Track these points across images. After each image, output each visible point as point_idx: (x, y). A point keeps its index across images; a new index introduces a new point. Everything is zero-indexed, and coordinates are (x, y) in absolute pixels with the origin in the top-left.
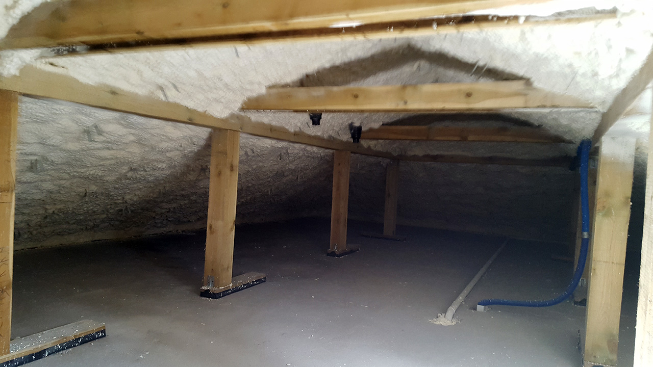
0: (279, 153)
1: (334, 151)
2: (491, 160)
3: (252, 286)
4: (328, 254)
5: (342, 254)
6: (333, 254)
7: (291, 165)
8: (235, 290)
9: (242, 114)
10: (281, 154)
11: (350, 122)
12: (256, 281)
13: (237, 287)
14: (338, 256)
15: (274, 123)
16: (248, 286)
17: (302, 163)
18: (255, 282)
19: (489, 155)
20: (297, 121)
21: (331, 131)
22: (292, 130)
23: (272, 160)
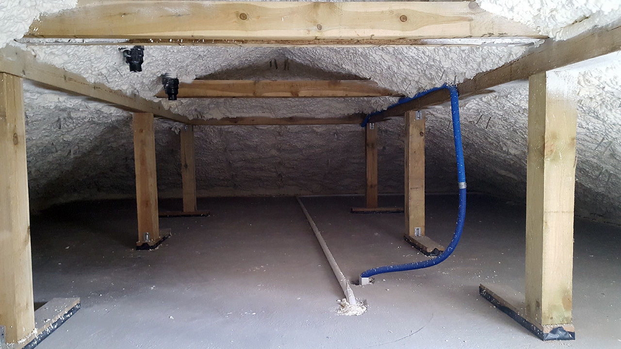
0: (57, 119)
1: (132, 113)
2: (292, 120)
3: (64, 321)
4: (138, 248)
5: (157, 244)
6: (145, 246)
7: (67, 136)
8: (44, 337)
9: (23, 47)
10: (59, 119)
11: (164, 73)
12: (69, 313)
13: (44, 331)
14: (153, 247)
15: (70, 67)
16: (60, 323)
17: (83, 133)
18: (67, 314)
19: (290, 116)
20: (103, 66)
21: (139, 85)
22: (92, 80)
23: (44, 129)
